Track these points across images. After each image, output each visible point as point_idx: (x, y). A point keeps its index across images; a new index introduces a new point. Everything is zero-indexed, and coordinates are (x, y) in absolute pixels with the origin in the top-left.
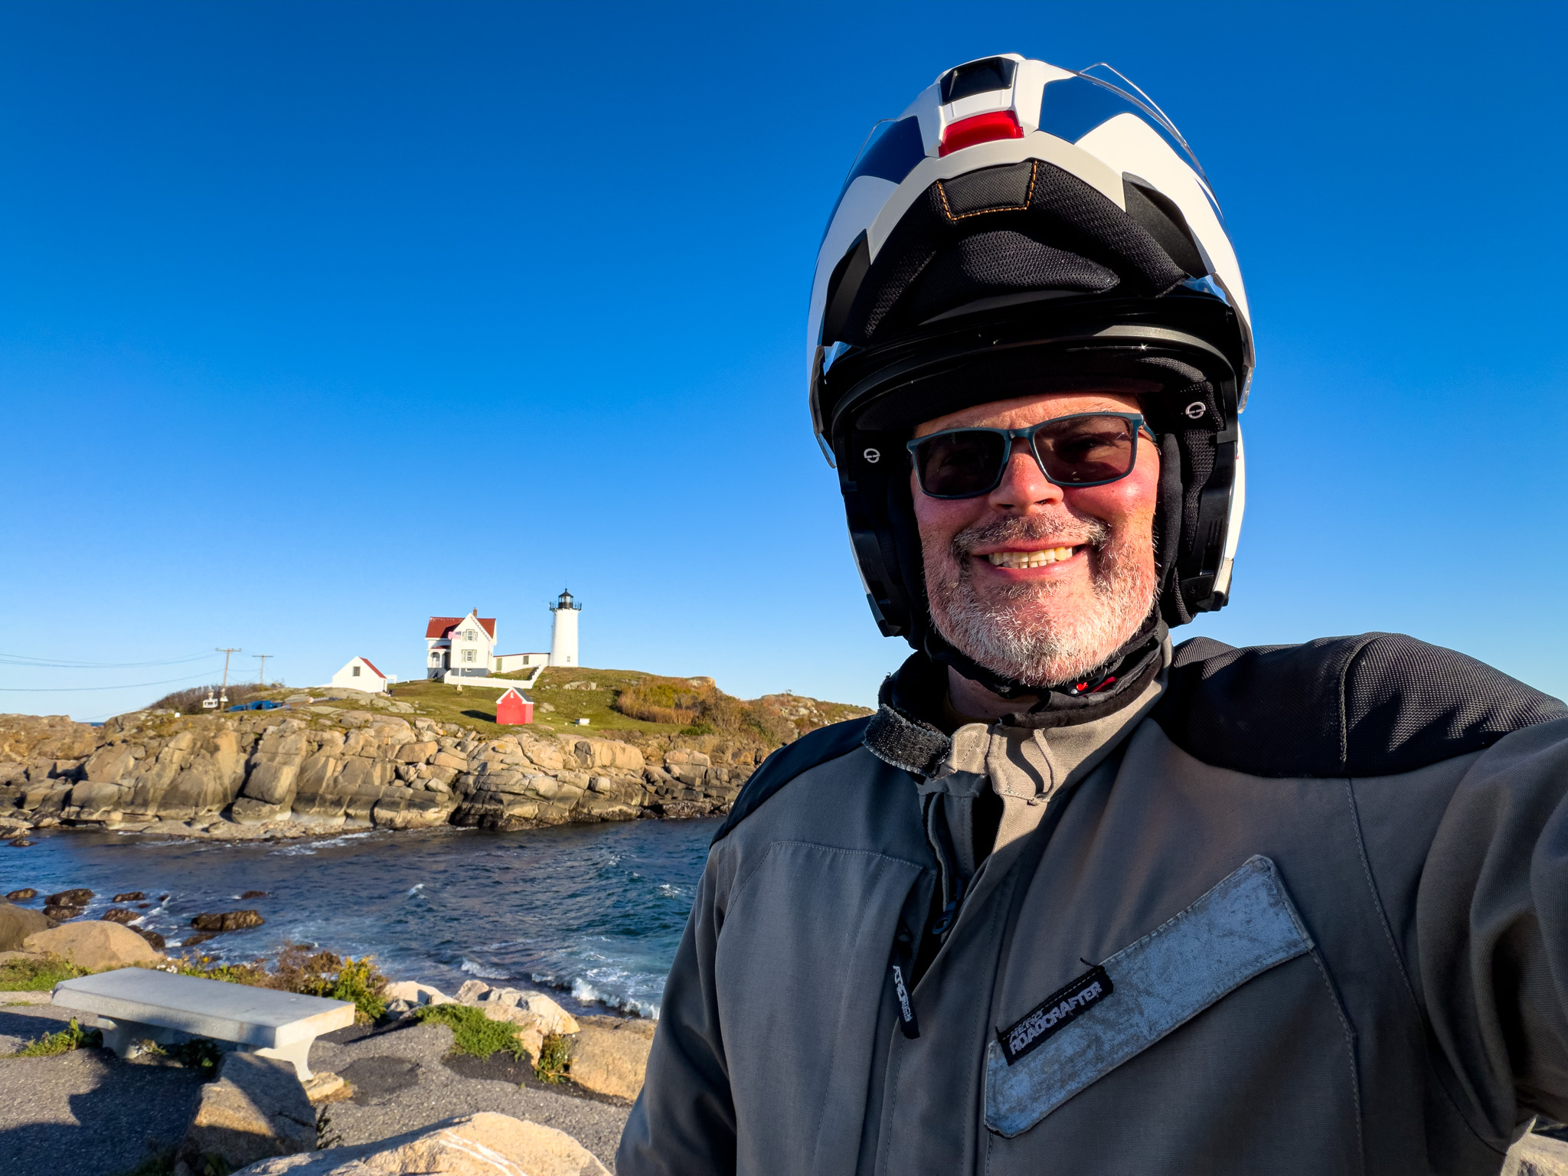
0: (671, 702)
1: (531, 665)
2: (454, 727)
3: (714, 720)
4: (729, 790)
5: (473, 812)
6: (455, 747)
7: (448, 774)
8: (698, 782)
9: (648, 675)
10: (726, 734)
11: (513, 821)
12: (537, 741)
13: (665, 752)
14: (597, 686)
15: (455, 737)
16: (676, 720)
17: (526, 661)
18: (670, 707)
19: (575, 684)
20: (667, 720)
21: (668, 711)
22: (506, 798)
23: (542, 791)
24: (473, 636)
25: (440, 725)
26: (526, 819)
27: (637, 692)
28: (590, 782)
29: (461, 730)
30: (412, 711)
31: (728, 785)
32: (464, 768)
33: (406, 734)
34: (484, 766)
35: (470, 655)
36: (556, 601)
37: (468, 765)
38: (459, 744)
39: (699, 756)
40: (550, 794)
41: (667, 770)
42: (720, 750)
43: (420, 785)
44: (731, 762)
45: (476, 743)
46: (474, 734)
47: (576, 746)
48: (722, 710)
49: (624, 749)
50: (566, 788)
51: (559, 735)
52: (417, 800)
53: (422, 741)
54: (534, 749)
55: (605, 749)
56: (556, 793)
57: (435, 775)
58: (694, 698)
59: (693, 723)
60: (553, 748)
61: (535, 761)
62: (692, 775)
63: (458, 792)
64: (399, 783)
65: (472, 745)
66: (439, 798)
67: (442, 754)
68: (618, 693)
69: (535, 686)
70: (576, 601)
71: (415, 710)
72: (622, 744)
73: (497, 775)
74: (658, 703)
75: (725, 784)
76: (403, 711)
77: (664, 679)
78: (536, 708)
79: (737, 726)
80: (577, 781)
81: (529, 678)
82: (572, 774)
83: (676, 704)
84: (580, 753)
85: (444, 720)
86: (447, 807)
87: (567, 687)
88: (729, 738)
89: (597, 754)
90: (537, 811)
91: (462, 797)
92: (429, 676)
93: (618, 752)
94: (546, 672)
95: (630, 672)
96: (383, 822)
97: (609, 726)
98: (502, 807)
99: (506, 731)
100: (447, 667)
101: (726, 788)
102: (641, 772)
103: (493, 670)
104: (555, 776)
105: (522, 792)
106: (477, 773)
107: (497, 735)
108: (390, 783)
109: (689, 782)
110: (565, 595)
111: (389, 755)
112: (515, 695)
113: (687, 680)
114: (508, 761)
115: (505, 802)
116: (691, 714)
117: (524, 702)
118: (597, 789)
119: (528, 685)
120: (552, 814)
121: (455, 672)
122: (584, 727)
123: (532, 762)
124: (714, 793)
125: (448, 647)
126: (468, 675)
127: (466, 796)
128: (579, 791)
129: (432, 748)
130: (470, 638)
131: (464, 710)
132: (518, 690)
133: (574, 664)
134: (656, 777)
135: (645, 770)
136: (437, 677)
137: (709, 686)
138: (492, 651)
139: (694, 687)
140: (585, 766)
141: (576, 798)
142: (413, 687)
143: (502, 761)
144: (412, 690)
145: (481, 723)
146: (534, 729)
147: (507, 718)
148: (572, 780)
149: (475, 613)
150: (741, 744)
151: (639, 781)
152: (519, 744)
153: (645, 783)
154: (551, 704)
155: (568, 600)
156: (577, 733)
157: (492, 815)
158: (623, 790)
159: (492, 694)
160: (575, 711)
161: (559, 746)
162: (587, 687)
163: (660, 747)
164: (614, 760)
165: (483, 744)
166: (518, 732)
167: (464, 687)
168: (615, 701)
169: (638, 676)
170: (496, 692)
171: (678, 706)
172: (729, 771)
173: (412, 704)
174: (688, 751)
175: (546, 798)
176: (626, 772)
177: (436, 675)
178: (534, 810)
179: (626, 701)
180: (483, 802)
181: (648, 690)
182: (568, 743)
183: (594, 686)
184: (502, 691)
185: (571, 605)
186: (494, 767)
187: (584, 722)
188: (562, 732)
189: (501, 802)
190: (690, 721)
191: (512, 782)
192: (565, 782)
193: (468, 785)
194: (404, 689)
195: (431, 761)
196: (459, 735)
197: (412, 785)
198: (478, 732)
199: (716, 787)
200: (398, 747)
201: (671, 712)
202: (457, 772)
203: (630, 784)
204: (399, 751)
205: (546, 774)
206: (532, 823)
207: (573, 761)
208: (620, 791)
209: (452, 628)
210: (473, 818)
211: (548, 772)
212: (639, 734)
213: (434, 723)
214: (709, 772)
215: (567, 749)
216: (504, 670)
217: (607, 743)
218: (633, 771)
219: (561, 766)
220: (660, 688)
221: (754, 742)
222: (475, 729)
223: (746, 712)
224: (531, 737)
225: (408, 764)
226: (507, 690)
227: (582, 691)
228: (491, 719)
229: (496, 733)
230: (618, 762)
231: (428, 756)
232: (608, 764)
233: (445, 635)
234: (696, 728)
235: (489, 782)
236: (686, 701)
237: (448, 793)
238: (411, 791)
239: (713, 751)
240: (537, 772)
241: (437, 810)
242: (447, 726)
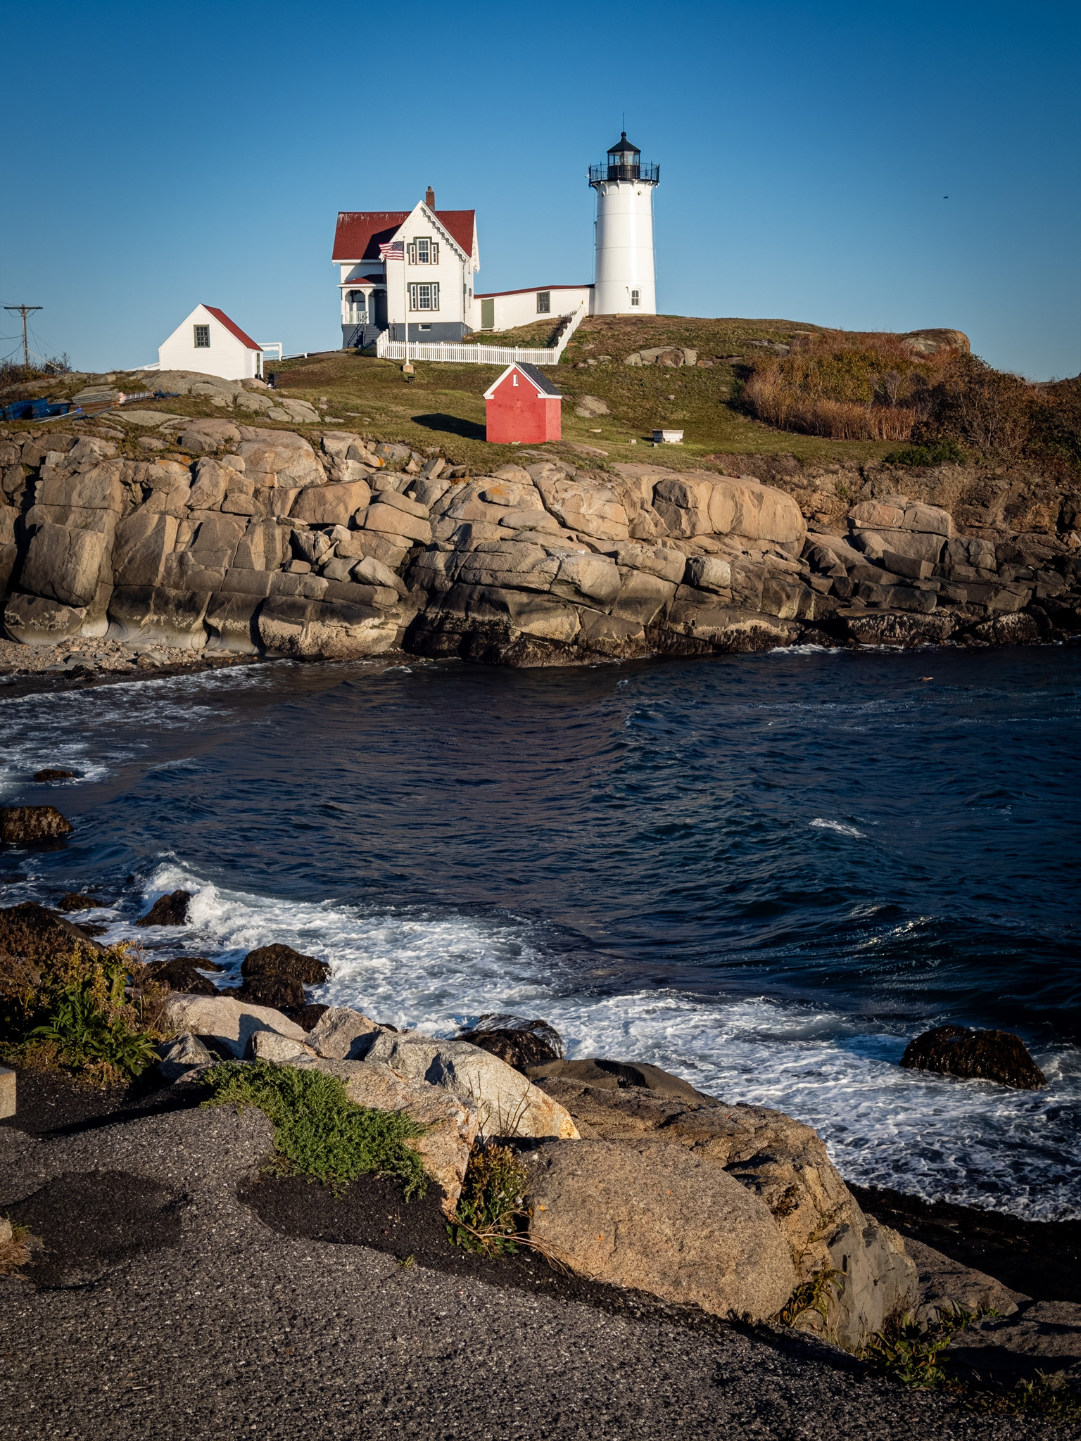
0: (864, 391)
1: (555, 312)
2: (401, 451)
3: (964, 430)
4: (997, 588)
5: (448, 626)
6: (405, 493)
7: (394, 550)
8: (925, 569)
9: (813, 328)
10: (993, 463)
11: (531, 648)
12: (572, 479)
13: (852, 503)
14: (699, 358)
15: (404, 471)
16: (875, 432)
17: (544, 305)
18: (860, 401)
19: (650, 354)
20: (855, 431)
21: (858, 410)
22: (514, 599)
23: (586, 585)
24: (431, 251)
25: (372, 446)
26: (557, 644)
27: (786, 370)
28: (688, 567)
29: (415, 455)
30: (317, 419)
31: (995, 578)
32: (426, 536)
33: (307, 467)
34: (465, 531)
35: (425, 295)
36: (602, 161)
37: (434, 530)
38: (412, 486)
39: (928, 512)
40: (603, 591)
41: (857, 542)
42: (977, 499)
43: (340, 570)
44: (1001, 525)
45: (446, 484)
46: (441, 464)
47: (655, 488)
48: (983, 409)
49: (760, 498)
50: (638, 580)
51: (619, 467)
52: (338, 602)
53: (339, 481)
54: (567, 495)
55: (718, 498)
56: (616, 591)
57: (368, 551)
58: (918, 379)
59: (916, 437)
60: (607, 495)
61: (570, 521)
62: (911, 554)
63: (416, 587)
64: (299, 566)
65: (437, 489)
66: (380, 597)
67: (380, 508)
68: (745, 372)
69: (563, 359)
70: (646, 162)
71: (322, 416)
72: (756, 485)
73: (494, 552)
74: (835, 393)
75: (986, 575)
76: (298, 419)
77: (850, 336)
78: (568, 408)
79: (1017, 443)
80: (660, 565)
81: (552, 342)
82: (650, 550)
83: (877, 395)
84: (664, 505)
85: (380, 437)
86: (397, 616)
87: (633, 359)
88: (999, 471)
89: (702, 506)
90: (578, 628)
91: (424, 596)
92: (347, 343)
93: (747, 501)
94: (587, 328)
95: (770, 322)
96: (277, 643)
97: (726, 446)
98: (505, 618)
99: (506, 456)
100: (381, 321)
101: (988, 583)
102: (798, 548)
103: (476, 325)
104: (614, 555)
105: (546, 587)
106: (452, 547)
107: (489, 467)
108: (284, 567)
109: (905, 570)
110: (622, 147)
111: (277, 511)
112: (521, 379)
113: (903, 337)
114: (512, 521)
115: (512, 608)
116: (911, 417)
117: (543, 395)
118: (703, 583)
119: (553, 356)
120: (609, 635)
121: (397, 333)
122: (671, 447)
123: (563, 524)
124: (962, 594)
125: (380, 279)
126: (424, 339)
127: (434, 596)
128: (665, 588)
129: (359, 496)
130: (424, 258)
131: (420, 413)
132: (527, 367)
133: (647, 307)
134: (832, 557)
135: (808, 544)
136: (361, 344)
137: (954, 351)
138: (470, 285)
139: (919, 354)
140: (677, 533)
141: (659, 601)
142: (315, 367)
143: (500, 523)
144: (313, 373)
145: (453, 442)
146: (564, 452)
147: (506, 430)
148: (649, 563)
149: (430, 199)
150: (1028, 484)
151: (794, 566)
152: (535, 485)
153: (806, 570)
154: (600, 397)
155: (629, 159)
156: (658, 462)
157: (486, 634)
158: (760, 587)
159: (478, 377)
160: (653, 413)
161: (619, 490)
162: (676, 359)
163: (840, 492)
164: (738, 520)
165: (461, 485)
166: (532, 461)
167: (418, 364)
168: (739, 390)
169: (791, 332)
170: (484, 375)
171: (882, 400)
172: (998, 548)
173: (316, 402)
174: (904, 500)
175: (595, 601)
176: (765, 546)
177: (360, 340)
178: (572, 626)
179: (764, 389)
180: (468, 609)
181: (812, 365)
182: (637, 483)
183: (691, 356)
184: (492, 372)
185: (636, 172)
186: (487, 533)
187: (673, 437)
188: (625, 458)
189: (503, 607)
190: (907, 433)
191: (524, 566)
192: (635, 567)
193: (436, 572)
194: (298, 373)
195: (360, 521)
196: (412, 466)
197: (326, 572)
198: (449, 461)
199: (965, 582)
200: (293, 494)
201: (865, 413)
202: (411, 544)
203: (775, 574)
204: (296, 502)
205: (594, 549)
206: (568, 653)
207: (651, 522)
208: (753, 589)
209: (387, 235)
210: (450, 640)
211: (598, 544)
212: (792, 463)
213: (359, 443)
214: (952, 547)
215: (636, 496)
216: (502, 323)
217: (723, 482)
218: (782, 545)
219: (623, 532)
220: (838, 358)
221: (1058, 481)
222: (442, 454)
223: (1042, 410)
224: (559, 470)
225: (314, 527)
226: (504, 368)
227: (666, 369)
228: (476, 431)
229: (485, 461)
230: (748, 525)
231: (352, 511)
232: (726, 530)
233: (372, 252)
234: (923, 449)
235: (476, 565)
236: (899, 387)
237: (395, 588)
238: (324, 583)
239: (962, 501)
240: (575, 545)
241: (377, 621)
242: (387, 449)
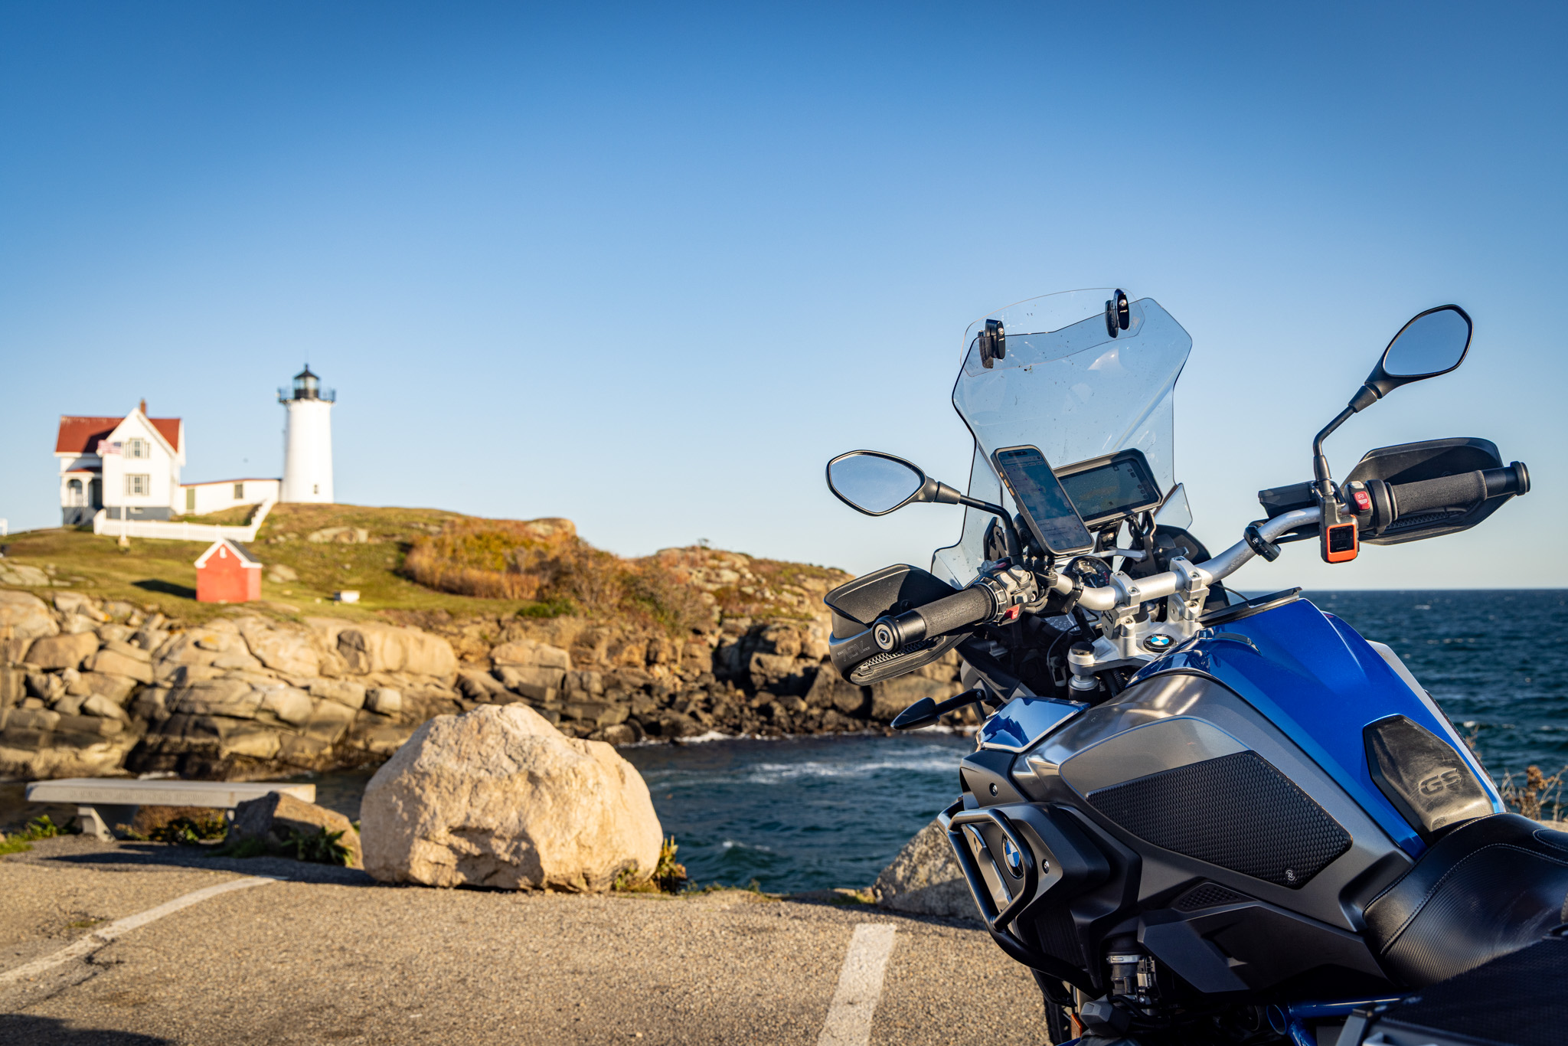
0: (499, 563)
1: (248, 500)
2: (124, 609)
3: (575, 591)
4: (603, 707)
5: (166, 749)
6: (129, 642)
7: (118, 688)
8: (550, 694)
9: (458, 515)
10: (596, 615)
11: (238, 764)
12: (270, 628)
13: (492, 646)
14: (370, 536)
15: (127, 624)
16: (509, 593)
17: (239, 493)
18: (498, 571)
19: (329, 533)
20: (494, 592)
21: (495, 577)
22: (223, 725)
23: (285, 712)
24: (143, 449)
25: (99, 604)
26: (260, 760)
27: (439, 546)
28: (367, 697)
29: (137, 612)
30: (45, 581)
31: (601, 700)
32: (147, 677)
33: (41, 621)
34: (182, 673)
35: (138, 484)
36: (290, 386)
37: (154, 671)
38: (135, 636)
39: (552, 653)
40: (298, 717)
41: (497, 676)
42: (586, 642)
43: (71, 706)
44: (605, 661)
45: (164, 634)
46: (159, 619)
47: (339, 639)
48: (589, 576)
49: (422, 642)
50: (327, 708)
51: (309, 620)
52: (69, 732)
53: (68, 633)
54: (267, 642)
55: (389, 643)
56: (308, 717)
57: (95, 689)
58: (540, 554)
59: (540, 596)
60: (300, 641)
61: (270, 662)
62: (539, 683)
63: (138, 718)
64: (33, 703)
65: (157, 638)
66: (106, 727)
67: (106, 655)
68: (406, 548)
69: (258, 537)
70: (325, 386)
71: (51, 578)
72: (418, 632)
73: (206, 688)
74: (478, 563)
75: (596, 698)
76: (29, 583)
77: (487, 522)
78: (265, 574)
79: (615, 600)
80: (344, 695)
81: (247, 522)
82: (335, 684)
83: (509, 564)
84: (345, 649)
85: (106, 597)
86: (120, 742)
87: (315, 537)
88: (602, 621)
89: (376, 650)
90: (277, 746)
91: (144, 726)
92: (66, 521)
93: (412, 646)
94: (277, 512)
95: (425, 510)
96: (11, 768)
97: (392, 604)
98: (216, 740)
99: (214, 612)
100: (97, 504)
101: (597, 704)
102: (452, 680)
103: (181, 509)
104: (307, 688)
105: (251, 715)
106: (169, 685)
107: (201, 620)
108: (18, 704)
109: (535, 696)
110: (306, 375)
111: (12, 656)
112: (228, 552)
113: (527, 523)
114: (224, 662)
115: (222, 733)
116: (536, 581)
117: (246, 563)
118: (379, 708)
119: (247, 534)
120: (303, 751)
121: (113, 513)
122: (349, 605)
123: (264, 665)
124: (577, 712)
125: (98, 469)
126: (136, 518)
127: (152, 724)
128: (349, 713)
129: (89, 644)
130: (137, 453)
131: (138, 578)
132: (234, 543)
133: (326, 497)
134: (479, 687)
135: (460, 678)
136: (80, 522)
137: (566, 534)
138: (177, 476)
139: (540, 536)
140: (356, 671)
141: (342, 723)
142: (40, 541)
143: (212, 665)
144: (38, 546)
145: (170, 601)
146: (264, 609)
147: (212, 591)
148: (335, 694)
149: (143, 407)
150: (623, 631)
151: (450, 694)
152: (241, 634)
153: (459, 697)
154: (290, 566)
155: (311, 384)
156: (340, 616)
157: (199, 755)
158: (423, 710)
159: (186, 551)
160: (332, 579)
161: (310, 638)
162: (351, 537)
163: (483, 638)
164: (405, 660)
165: (177, 636)
166: (237, 615)
167: (132, 540)
168: (402, 561)
169: (441, 518)
170: (191, 548)
171: (514, 569)
172: (603, 677)
173: (44, 569)
174: (533, 643)
175: (291, 725)
176: (426, 679)
177: (78, 519)
178: (272, 745)
179: (422, 560)
180: (184, 733)
181: (459, 542)
182: (324, 632)
183: (362, 535)
184: (202, 547)
185: (317, 394)
186: (199, 674)
187: (350, 597)
188: (314, 613)
189: (214, 732)
190: (533, 593)
191: (233, 698)
192: (323, 697)
193: (155, 706)
194: (23, 545)
195: (88, 664)
196: (135, 621)
197: (58, 707)
198: (167, 616)
199: (579, 703)
200: (26, 644)
201: (502, 579)
202: (133, 683)
203: (434, 700)
204: (30, 650)
205: (290, 684)
206: (269, 767)
207: (336, 662)
208: (418, 712)
209: (105, 435)
210: (168, 760)
211: (293, 680)
212: (445, 617)
213: (87, 602)
214: (570, 678)
215: (324, 642)
216: (200, 510)
217: (393, 631)
218: (439, 678)
219: (314, 670)
220: (479, 537)
221: (644, 628)
222: (161, 611)
223: (632, 578)
224: (261, 622)
225: (46, 671)
226: (212, 543)
227: (342, 545)
228: (190, 594)
229: (198, 616)
230: (413, 664)
231: (81, 657)
232: (393, 665)
233: (91, 447)
234: (545, 606)
235: (192, 698)
236: (527, 560)
237: (120, 719)
238: (54, 717)
239: (575, 644)
240: (274, 681)
241: (103, 747)
242: (112, 606)
